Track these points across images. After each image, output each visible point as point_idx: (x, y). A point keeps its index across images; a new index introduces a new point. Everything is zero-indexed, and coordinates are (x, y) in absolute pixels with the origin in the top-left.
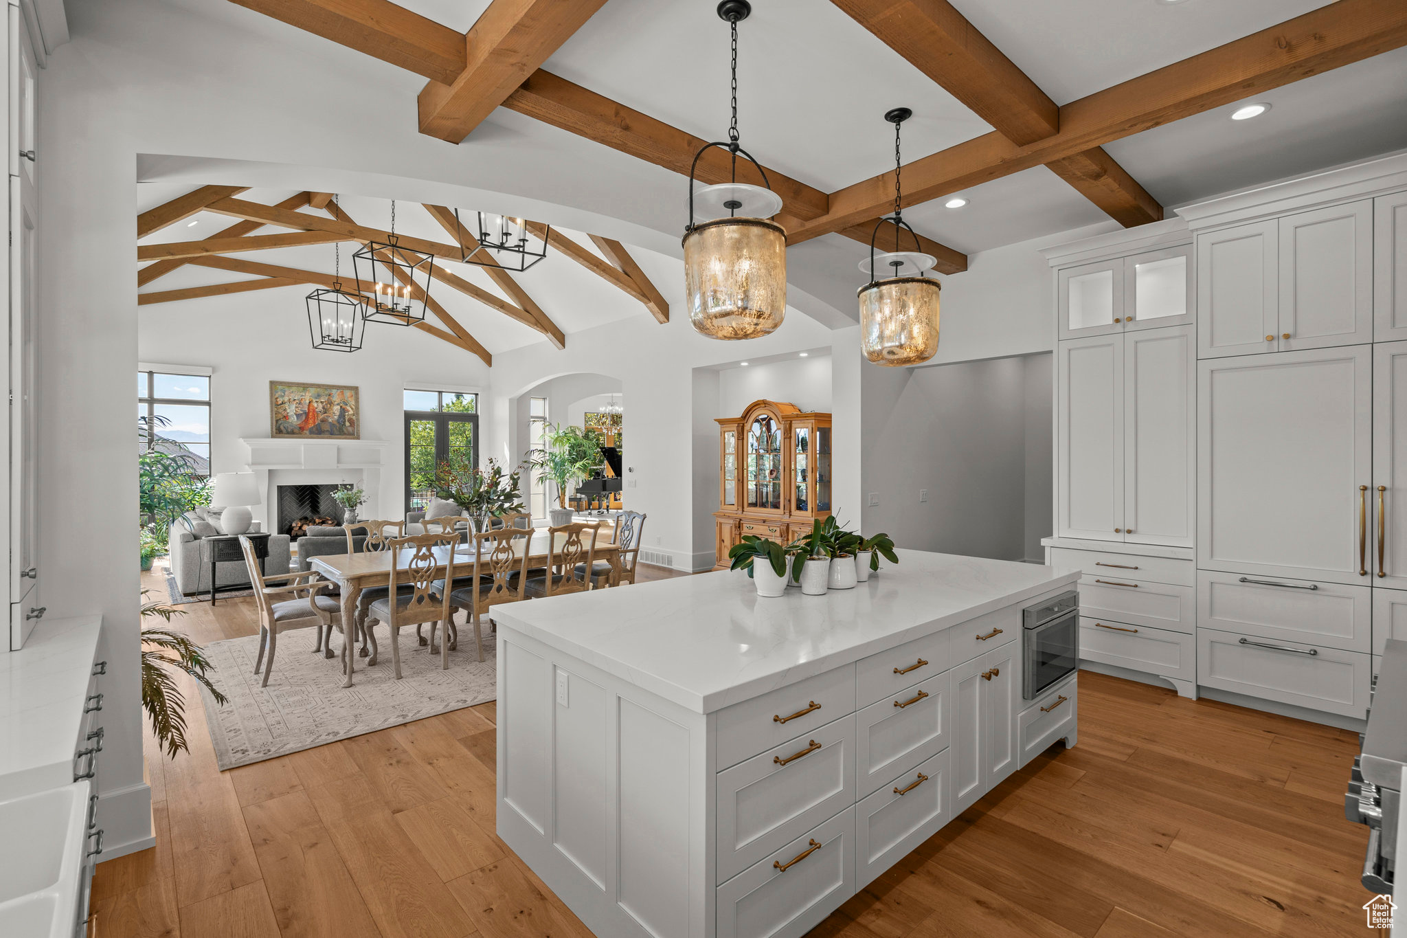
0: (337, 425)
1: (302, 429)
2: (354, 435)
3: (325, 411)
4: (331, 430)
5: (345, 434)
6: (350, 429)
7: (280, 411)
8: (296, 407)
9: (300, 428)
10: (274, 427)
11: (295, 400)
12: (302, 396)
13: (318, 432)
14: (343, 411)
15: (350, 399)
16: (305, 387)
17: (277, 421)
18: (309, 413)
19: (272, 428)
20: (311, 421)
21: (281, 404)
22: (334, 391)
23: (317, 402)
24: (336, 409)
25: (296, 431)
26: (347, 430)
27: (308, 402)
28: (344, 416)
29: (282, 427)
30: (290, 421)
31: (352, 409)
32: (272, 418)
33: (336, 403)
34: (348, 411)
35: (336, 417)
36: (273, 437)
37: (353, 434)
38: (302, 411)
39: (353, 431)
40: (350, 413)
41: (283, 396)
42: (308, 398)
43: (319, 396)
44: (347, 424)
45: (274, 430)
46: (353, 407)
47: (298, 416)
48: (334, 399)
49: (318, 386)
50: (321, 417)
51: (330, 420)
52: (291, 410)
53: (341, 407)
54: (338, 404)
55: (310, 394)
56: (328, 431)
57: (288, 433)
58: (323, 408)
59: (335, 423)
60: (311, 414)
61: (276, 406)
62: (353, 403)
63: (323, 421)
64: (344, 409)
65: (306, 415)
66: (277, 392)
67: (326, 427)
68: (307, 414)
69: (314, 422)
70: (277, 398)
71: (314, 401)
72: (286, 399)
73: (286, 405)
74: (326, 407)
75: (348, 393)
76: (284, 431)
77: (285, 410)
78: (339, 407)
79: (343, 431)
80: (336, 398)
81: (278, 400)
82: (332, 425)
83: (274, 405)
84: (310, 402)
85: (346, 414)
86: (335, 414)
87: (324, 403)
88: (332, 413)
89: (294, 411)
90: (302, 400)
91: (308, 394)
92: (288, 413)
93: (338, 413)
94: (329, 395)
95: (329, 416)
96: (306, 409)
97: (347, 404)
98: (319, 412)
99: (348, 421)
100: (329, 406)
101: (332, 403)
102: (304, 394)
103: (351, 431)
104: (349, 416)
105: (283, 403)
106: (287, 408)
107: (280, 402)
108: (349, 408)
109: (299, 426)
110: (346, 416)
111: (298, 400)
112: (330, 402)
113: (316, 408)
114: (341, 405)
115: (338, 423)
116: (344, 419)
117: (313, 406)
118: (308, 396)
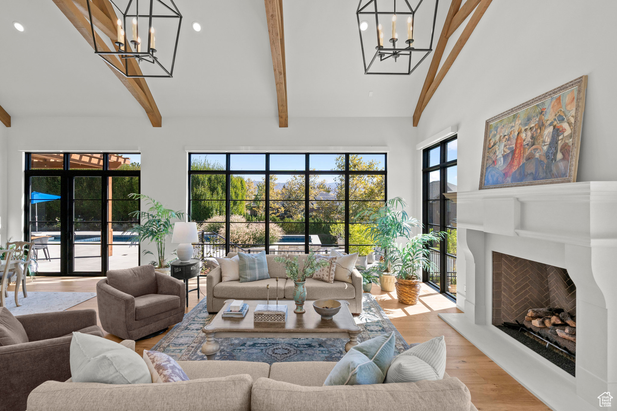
0: (546, 161)
1: (506, 175)
3: (534, 140)
4: (536, 171)
5: (552, 176)
6: (561, 165)
8: (505, 146)
9: (504, 174)
11: (505, 136)
12: (512, 127)
13: (522, 177)
14: (557, 133)
15: (568, 107)
16: (513, 113)
18: (515, 150)
20: (516, 163)
21: (493, 146)
22: (548, 103)
23: (526, 130)
24: (547, 133)
26: (556, 167)
27: (516, 133)
28: (557, 143)
30: (497, 166)
31: (570, 124)
32: (483, 166)
33: (549, 122)
34: (564, 131)
35: (545, 148)
36: (480, 188)
37: (565, 175)
39: (566, 168)
40: (566, 134)
41: (495, 135)
42: (518, 128)
43: (529, 119)
44: (559, 156)
47: (505, 157)
48: (547, 117)
49: (528, 104)
50: (527, 152)
51: (538, 155)
52: (500, 151)
53: (554, 127)
54: (550, 125)
55: (520, 122)
56: (531, 174)
58: (532, 137)
59: (543, 158)
60: (517, 152)
63: (529, 158)
64: (558, 129)
65: (512, 155)
66: (490, 133)
67: (531, 168)
68: (513, 152)
69: (519, 163)
71: (523, 130)
72: (498, 137)
73: (497, 146)
74: (535, 135)
75: (566, 97)
77: (495, 153)
78: (551, 129)
79: (551, 171)
80: (550, 116)
82: (539, 162)
84: (518, 134)
85: (561, 137)
86: (545, 142)
87: (534, 129)
88: (541, 143)
89: (503, 153)
90: (511, 133)
91: (517, 123)
92: (497, 157)
93: (549, 140)
94: (541, 113)
95: (537, 149)
96: (514, 146)
97: (563, 119)
98: (526, 146)
99: (561, 150)
100: (539, 131)
101: (543, 125)
102: (514, 125)
103: (563, 168)
104: (563, 142)
105: (495, 144)
106: (497, 149)
107: (492, 144)
108: (565, 125)
109: (504, 172)
110: (559, 142)
111: (508, 134)
112: (541, 124)
113: (524, 140)
114: (555, 123)
115: (547, 157)
116: (556, 148)
117: (521, 138)
118: (517, 125)
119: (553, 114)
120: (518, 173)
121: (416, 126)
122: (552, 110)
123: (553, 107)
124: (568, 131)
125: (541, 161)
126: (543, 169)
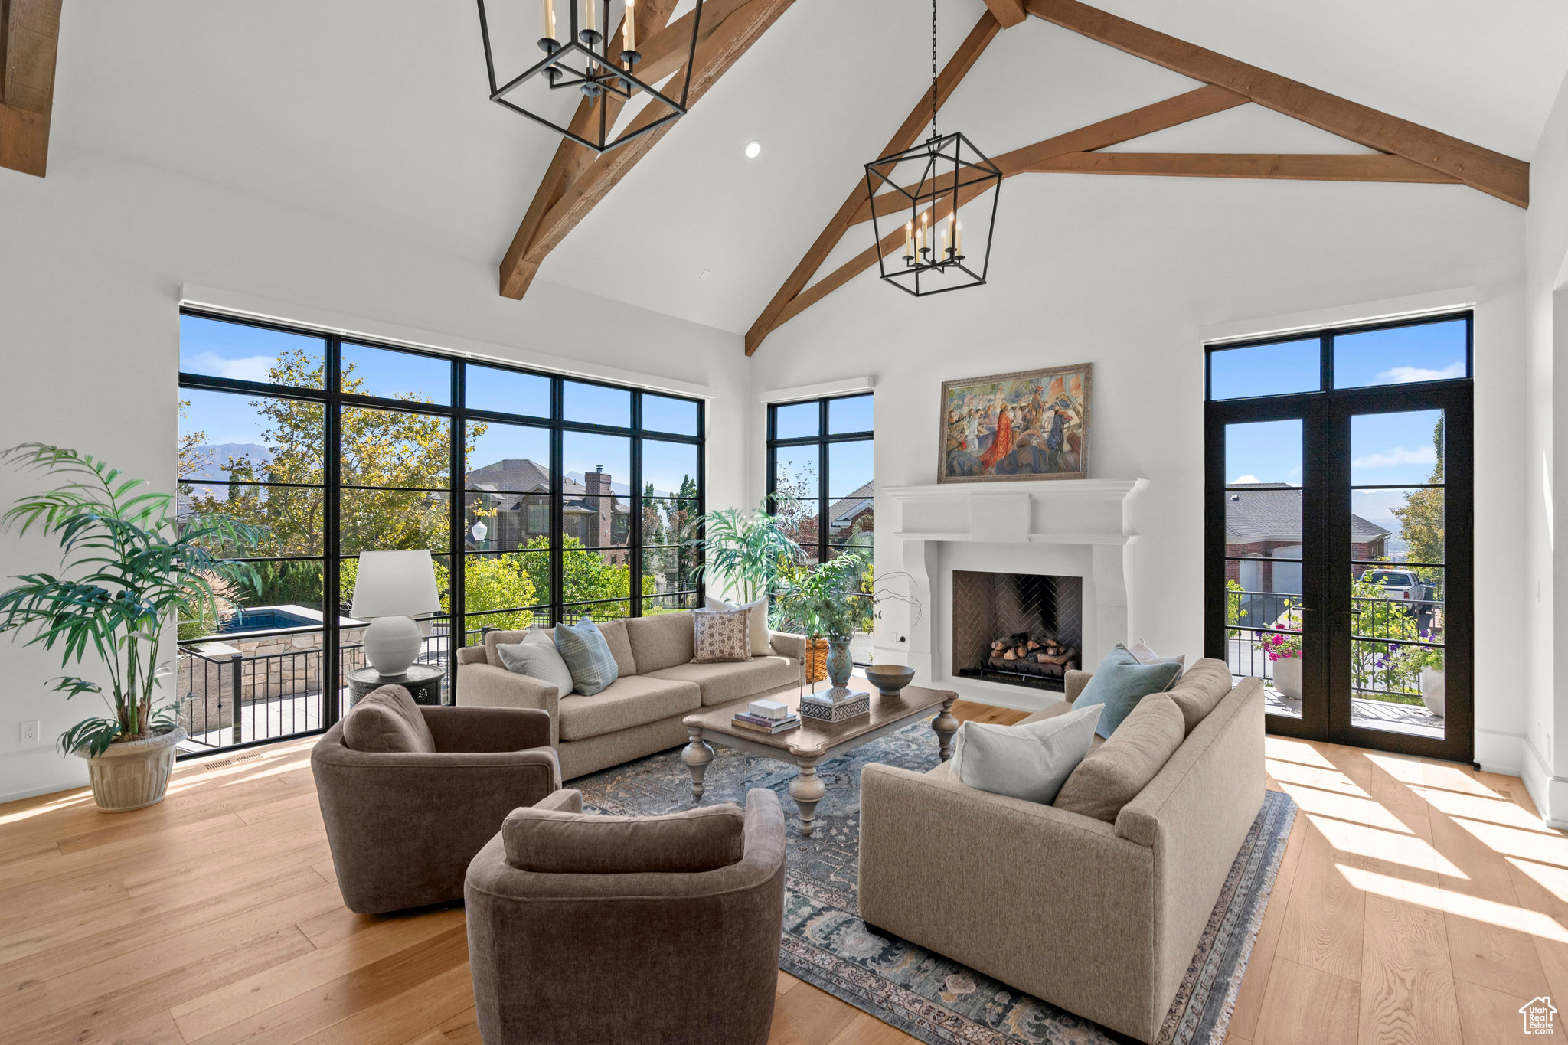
0: (1048, 451)
1: (985, 464)
2: (1076, 471)
3: (1028, 423)
4: (1035, 462)
5: (1060, 469)
6: (1071, 458)
7: (955, 434)
8: (980, 424)
9: (982, 463)
10: (944, 464)
11: (978, 410)
13: (1012, 469)
14: (1060, 419)
15: (1074, 393)
16: (993, 382)
17: (949, 453)
18: (999, 432)
19: (940, 467)
20: (1001, 449)
21: (957, 422)
22: (1045, 381)
23: (1014, 408)
24: (1047, 417)
25: (976, 469)
26: (1064, 459)
27: (998, 410)
28: (1062, 431)
29: (955, 464)
30: (968, 450)
31: (1077, 413)
32: (941, 448)
33: (1048, 405)
34: (1069, 419)
35: (1045, 435)
36: (940, 481)
37: (1076, 469)
38: (987, 429)
39: (1077, 461)
40: (1073, 423)
41: (960, 407)
42: (1000, 403)
43: (1018, 396)
44: (1066, 447)
45: (944, 469)
46: (1080, 409)
47: (981, 439)
48: (1044, 398)
49: (1016, 376)
50: (1019, 437)
51: (1035, 443)
52: (972, 430)
53: (1056, 412)
54: (1051, 408)
55: (1003, 396)
56: (1028, 465)
57: (964, 474)
58: (1024, 419)
59: (1044, 447)
60: (1002, 434)
61: (949, 424)
62: (1080, 400)
63: (1022, 445)
64: (1062, 416)
65: (993, 438)
66: (952, 401)
67: (1026, 457)
68: (995, 434)
69: (1007, 450)
70: (951, 412)
71: (1009, 407)
72: (965, 411)
73: (965, 422)
74: (1028, 417)
75: (1071, 381)
76: (958, 470)
77: (962, 431)
78: (1052, 414)
79: (1056, 463)
80: (1048, 398)
81: (953, 414)
82: (1038, 451)
83: (946, 424)
84: (1002, 411)
85: (1066, 426)
86: (1044, 428)
87: (1027, 410)
88: (1039, 429)
89: (976, 433)
90: (989, 408)
91: (998, 396)
92: (966, 437)
93: (1050, 427)
94: (1036, 391)
95: (1033, 435)
96: (996, 426)
97: (1068, 406)
98: (1016, 429)
99: (1068, 440)
100: (1034, 413)
101: (1040, 407)
102: (993, 398)
103: (1073, 461)
104: (1070, 432)
105: (960, 419)
106: (965, 427)
107: (955, 418)
108: (1071, 413)
109: (981, 459)
110: (1065, 431)
111: (984, 409)
112: (1037, 404)
113: (1012, 421)
114: (1057, 408)
115: (1050, 446)
116: (1061, 437)
117: (1007, 418)
118: (999, 401)
119: (1054, 397)
120: (1006, 462)
121: (750, 356)
122: (1051, 392)
123: (1052, 388)
124: (1075, 421)
125: (1040, 451)
126: (1045, 459)
